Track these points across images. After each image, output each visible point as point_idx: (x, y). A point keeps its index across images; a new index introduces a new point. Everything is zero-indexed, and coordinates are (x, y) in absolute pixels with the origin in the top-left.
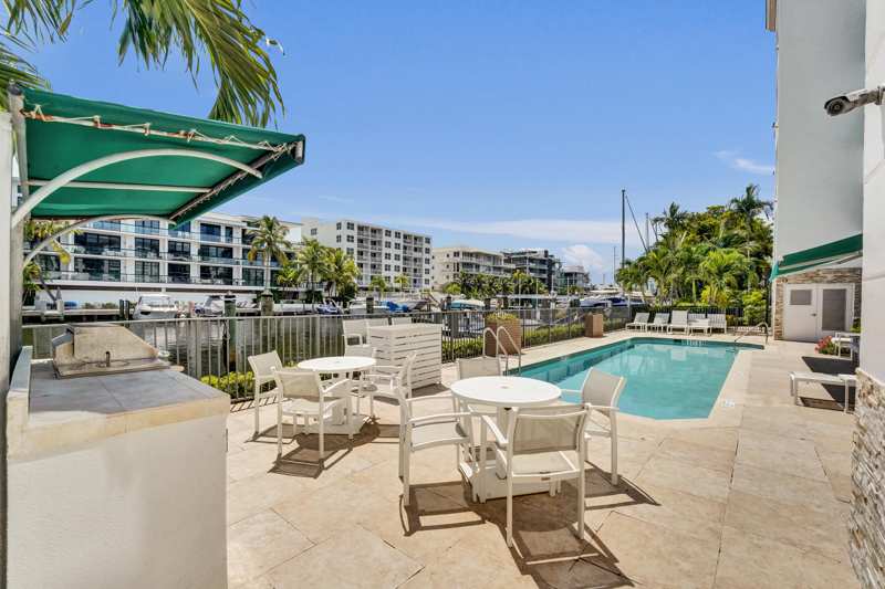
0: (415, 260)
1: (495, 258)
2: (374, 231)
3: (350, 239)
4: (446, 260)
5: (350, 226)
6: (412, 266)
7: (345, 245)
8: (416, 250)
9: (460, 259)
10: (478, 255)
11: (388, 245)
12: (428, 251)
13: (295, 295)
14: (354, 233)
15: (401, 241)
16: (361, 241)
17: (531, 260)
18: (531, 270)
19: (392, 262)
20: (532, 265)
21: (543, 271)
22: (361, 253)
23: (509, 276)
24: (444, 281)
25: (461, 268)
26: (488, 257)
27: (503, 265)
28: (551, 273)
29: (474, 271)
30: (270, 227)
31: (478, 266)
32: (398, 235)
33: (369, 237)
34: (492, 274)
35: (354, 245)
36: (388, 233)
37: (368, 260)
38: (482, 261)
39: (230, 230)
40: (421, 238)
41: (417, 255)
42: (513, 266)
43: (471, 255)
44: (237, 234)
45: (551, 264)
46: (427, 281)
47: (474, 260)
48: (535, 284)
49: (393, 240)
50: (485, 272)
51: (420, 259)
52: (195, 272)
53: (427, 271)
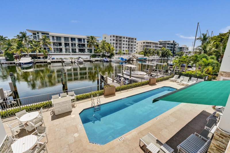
0: (132, 45)
1: (156, 44)
2: (120, 37)
3: (114, 40)
4: (141, 44)
5: (114, 36)
6: (130, 46)
7: (112, 42)
8: (132, 42)
9: (145, 44)
10: (150, 43)
11: (124, 41)
12: (135, 42)
13: (100, 55)
14: (115, 38)
15: (128, 40)
16: (117, 40)
17: (168, 44)
18: (168, 47)
19: (125, 46)
20: (168, 45)
21: (172, 47)
22: (116, 44)
23: (160, 49)
24: (140, 51)
25: (145, 47)
26: (154, 43)
27: (159, 46)
28: (174, 47)
29: (149, 48)
30: (92, 39)
31: (150, 46)
32: (127, 38)
33: (118, 39)
34: (155, 48)
35: (115, 42)
36: (124, 38)
37: (119, 45)
38: (152, 45)
39: (84, 39)
40: (133, 39)
41: (132, 43)
42: (162, 46)
43: (148, 43)
44: (86, 41)
45: (175, 45)
46: (135, 51)
47: (149, 45)
48: (168, 52)
49: (125, 40)
50: (152, 48)
51: (133, 45)
52: (77, 51)
53: (135, 48)
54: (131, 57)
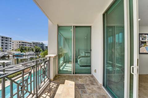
0: (6, 43)
1: (30, 43)
4: (17, 43)
8: (6, 41)
9: (21, 43)
10: (26, 43)
12: (10, 41)
17: (39, 44)
18: (39, 46)
20: (39, 45)
21: (41, 46)
23: (34, 47)
24: (17, 48)
25: (21, 45)
26: (29, 43)
27: (32, 45)
28: (43, 46)
29: (25, 46)
31: (26, 45)
34: (29, 46)
40: (8, 38)
42: (35, 45)
43: (24, 43)
45: (43, 45)
46: (10, 48)
47: (25, 44)
48: (39, 49)
50: (27, 46)
51: (8, 43)
53: (10, 46)
54: (6, 53)
